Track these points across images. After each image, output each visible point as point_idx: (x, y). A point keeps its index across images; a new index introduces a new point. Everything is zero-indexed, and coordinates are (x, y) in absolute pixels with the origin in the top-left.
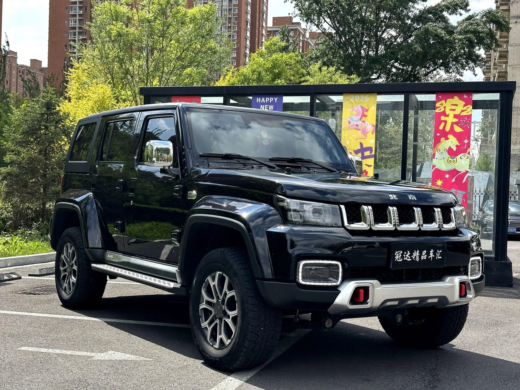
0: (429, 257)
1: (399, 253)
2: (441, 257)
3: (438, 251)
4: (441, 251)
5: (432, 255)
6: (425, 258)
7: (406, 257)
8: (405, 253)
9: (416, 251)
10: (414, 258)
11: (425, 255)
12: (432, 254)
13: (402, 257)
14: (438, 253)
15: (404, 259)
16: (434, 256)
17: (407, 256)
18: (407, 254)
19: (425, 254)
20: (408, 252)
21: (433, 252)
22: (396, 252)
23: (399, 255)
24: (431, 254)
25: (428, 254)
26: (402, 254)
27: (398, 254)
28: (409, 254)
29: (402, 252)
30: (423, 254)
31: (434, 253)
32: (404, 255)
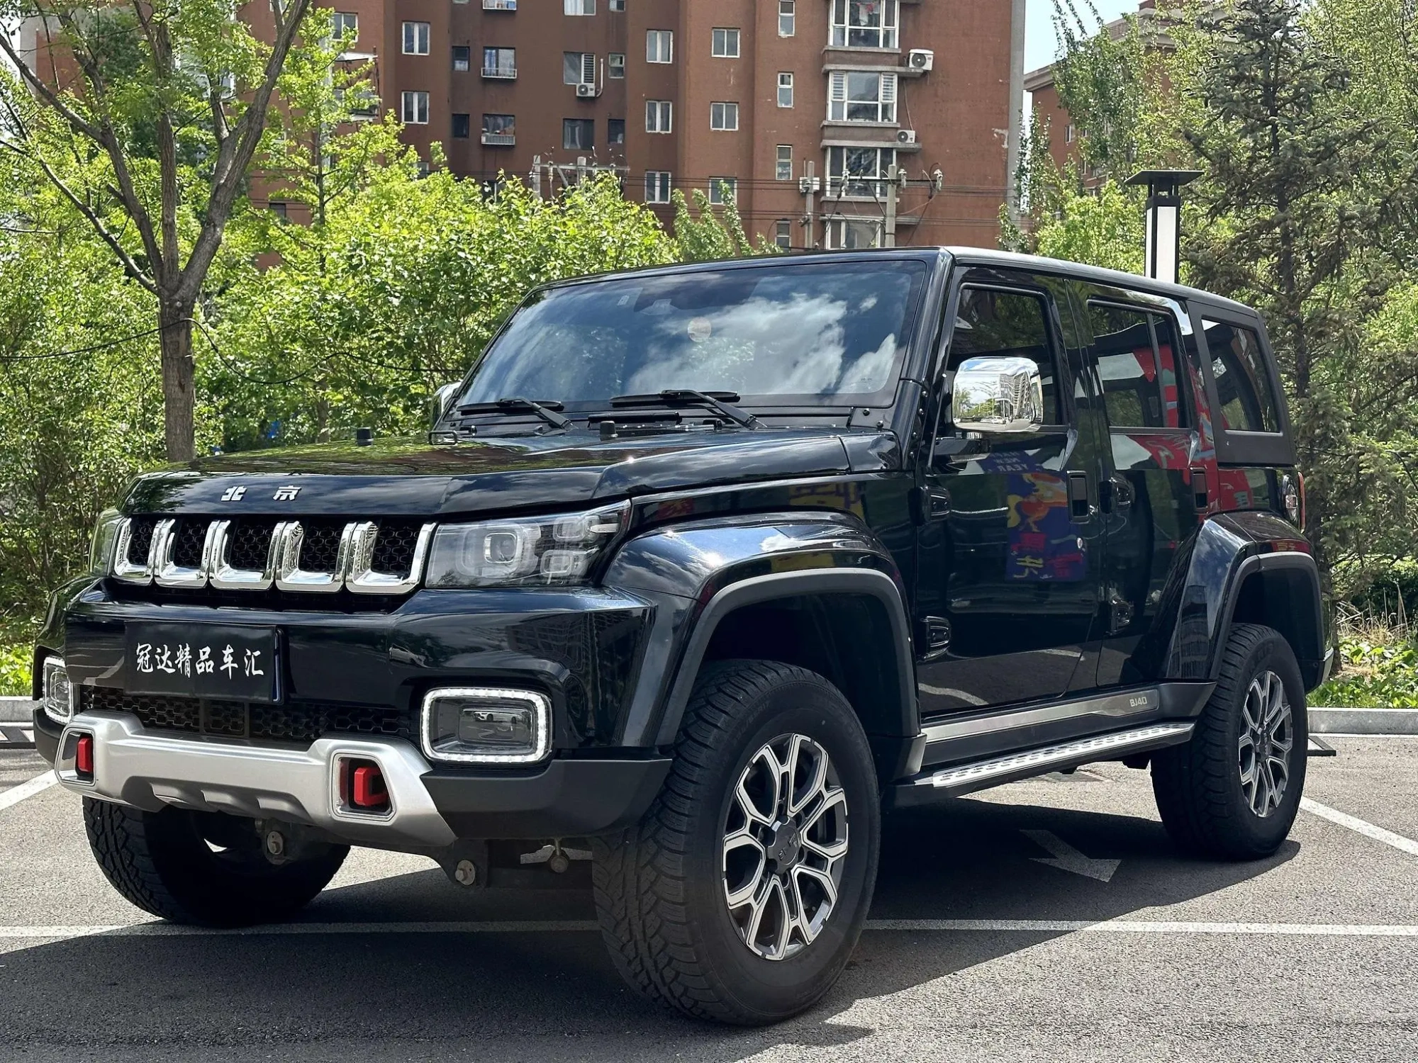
0: (222, 668)
1: (144, 649)
2: (261, 672)
3: (249, 653)
4: (257, 653)
5: (229, 662)
6: (211, 670)
7: (162, 662)
8: (159, 651)
9: (184, 647)
10: (180, 666)
11: (207, 660)
12: (231, 659)
13: (153, 661)
14: (249, 658)
15: (159, 667)
16: (236, 665)
17: (164, 658)
18: (162, 654)
19: (206, 656)
20: (166, 647)
21: (231, 654)
22: (140, 647)
23: (145, 655)
24: (225, 660)
25: (217, 657)
26: (152, 653)
27: (142, 653)
28: (167, 654)
29: (150, 648)
30: (203, 658)
31: (237, 657)
32: (157, 657)
